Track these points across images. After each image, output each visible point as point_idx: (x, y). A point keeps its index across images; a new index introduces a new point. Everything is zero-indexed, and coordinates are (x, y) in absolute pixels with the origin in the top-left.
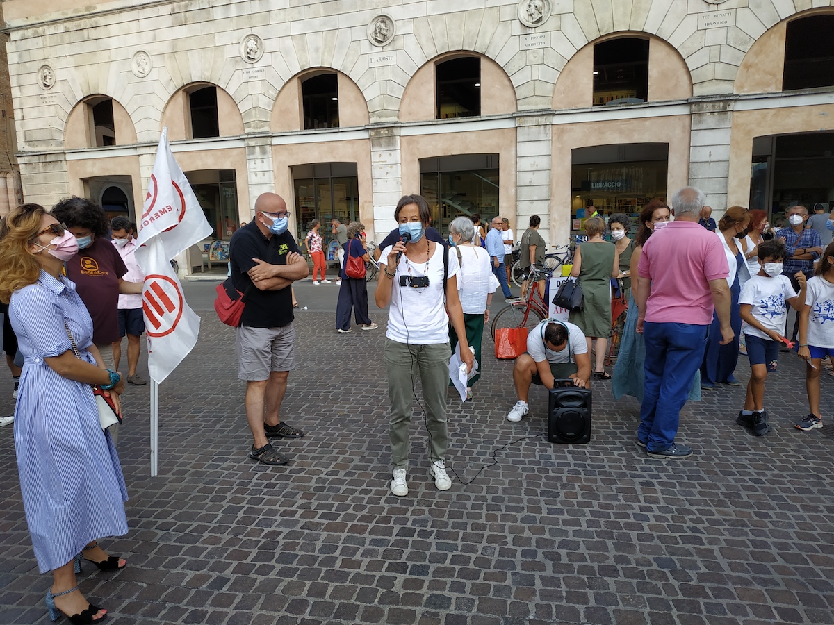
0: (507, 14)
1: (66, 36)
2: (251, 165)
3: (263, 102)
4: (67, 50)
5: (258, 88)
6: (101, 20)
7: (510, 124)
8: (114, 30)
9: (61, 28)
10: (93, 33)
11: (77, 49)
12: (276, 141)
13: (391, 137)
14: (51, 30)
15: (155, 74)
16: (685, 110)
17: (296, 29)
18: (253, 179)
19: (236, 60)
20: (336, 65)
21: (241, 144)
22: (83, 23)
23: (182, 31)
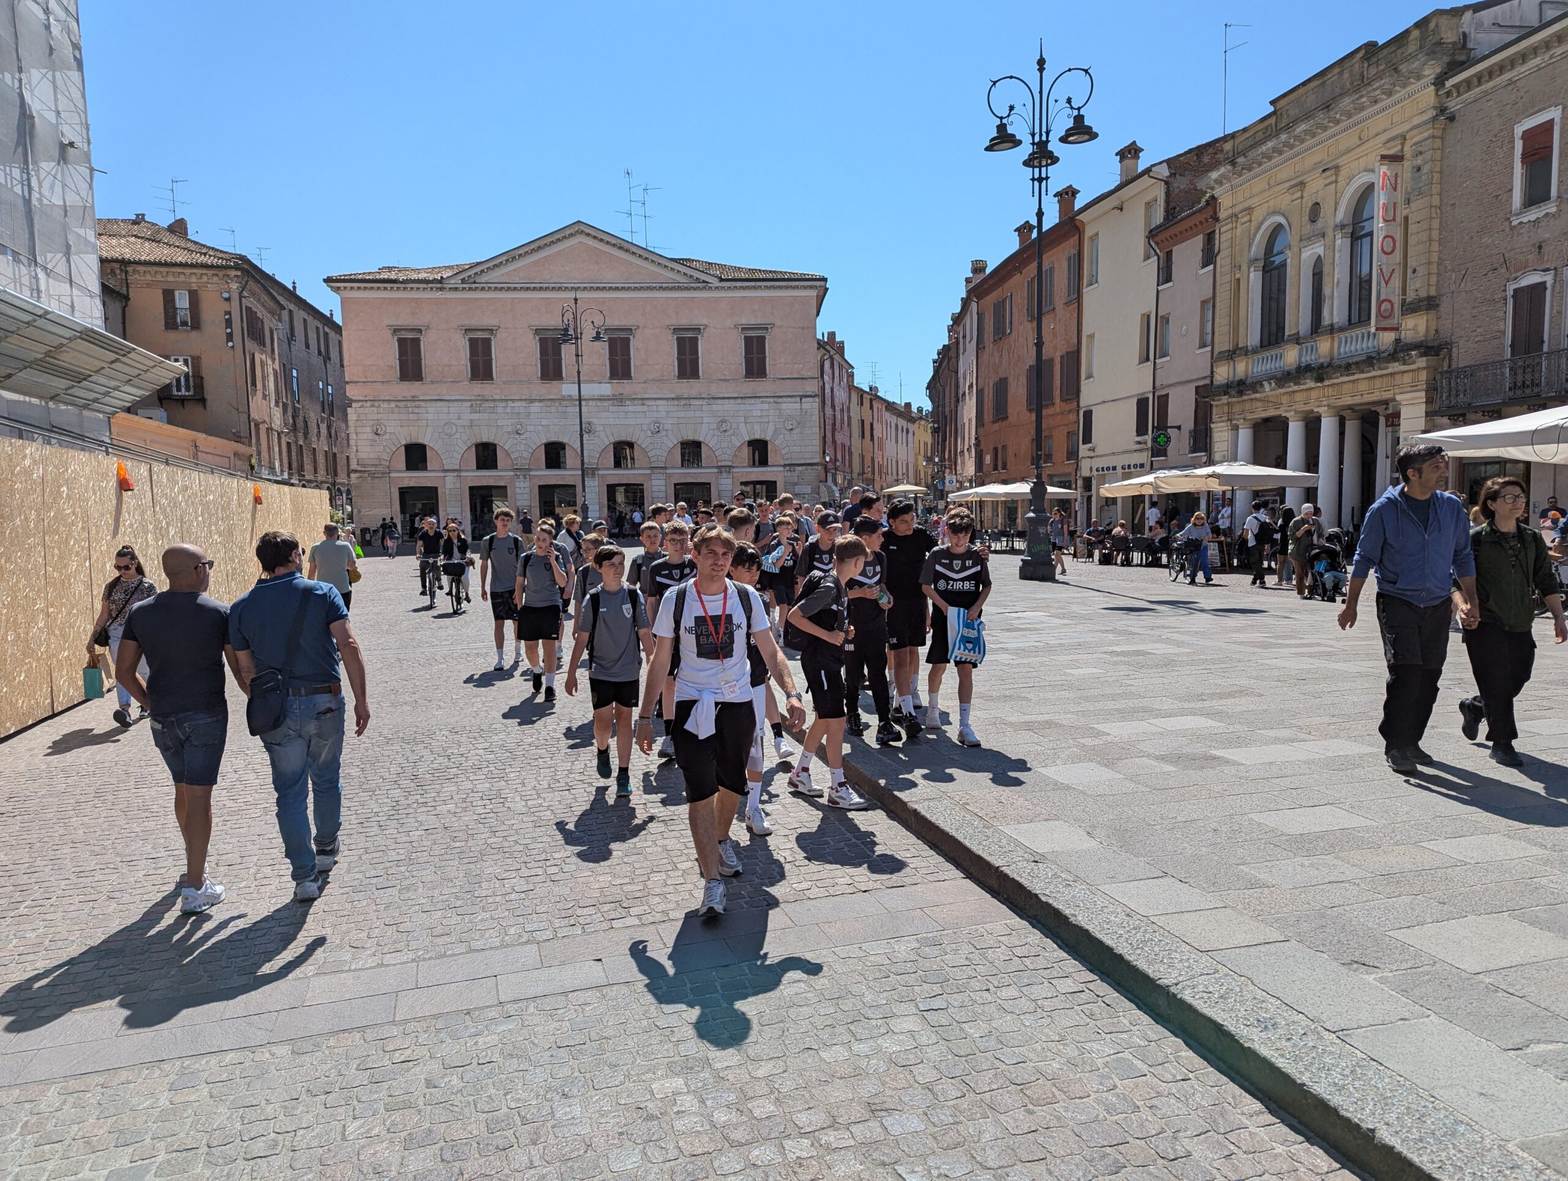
0: (645, 427)
1: (396, 410)
2: (517, 484)
3: (526, 454)
4: (396, 416)
5: (522, 447)
6: (423, 404)
7: (649, 472)
8: (431, 410)
9: (393, 405)
10: (416, 410)
11: (404, 417)
12: (532, 473)
13: (593, 474)
14: (385, 405)
15: (458, 435)
16: (716, 470)
17: (544, 422)
18: (518, 491)
19: (509, 433)
20: (565, 441)
21: (512, 473)
22: (409, 404)
23: (476, 416)
